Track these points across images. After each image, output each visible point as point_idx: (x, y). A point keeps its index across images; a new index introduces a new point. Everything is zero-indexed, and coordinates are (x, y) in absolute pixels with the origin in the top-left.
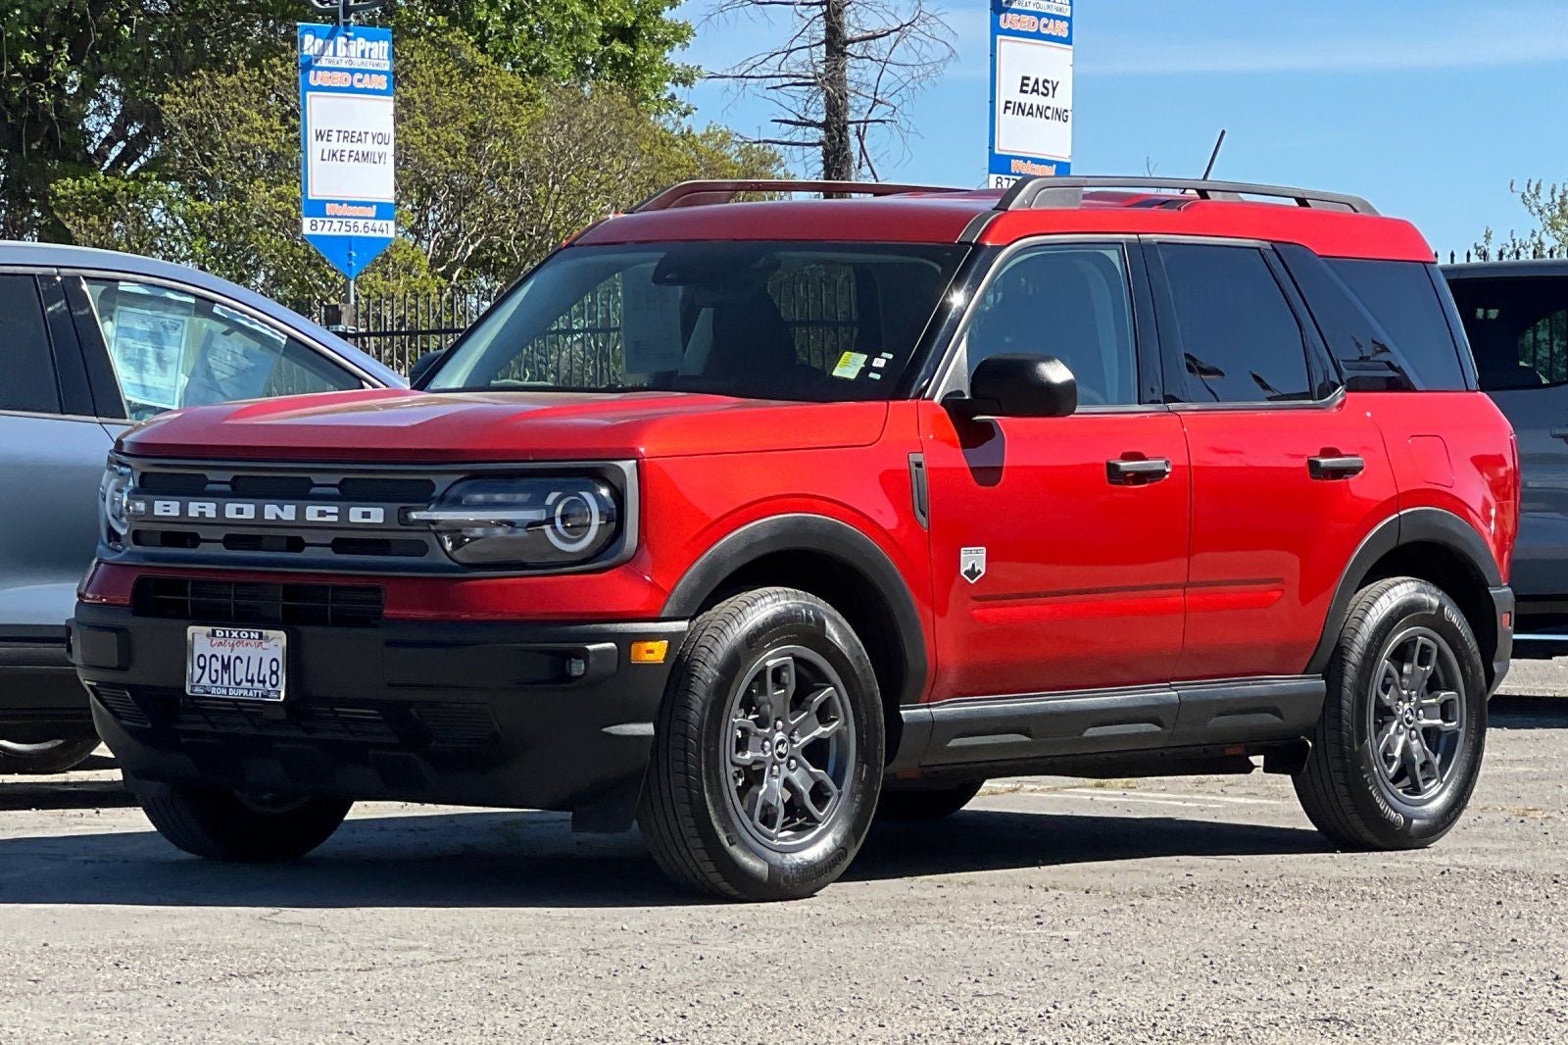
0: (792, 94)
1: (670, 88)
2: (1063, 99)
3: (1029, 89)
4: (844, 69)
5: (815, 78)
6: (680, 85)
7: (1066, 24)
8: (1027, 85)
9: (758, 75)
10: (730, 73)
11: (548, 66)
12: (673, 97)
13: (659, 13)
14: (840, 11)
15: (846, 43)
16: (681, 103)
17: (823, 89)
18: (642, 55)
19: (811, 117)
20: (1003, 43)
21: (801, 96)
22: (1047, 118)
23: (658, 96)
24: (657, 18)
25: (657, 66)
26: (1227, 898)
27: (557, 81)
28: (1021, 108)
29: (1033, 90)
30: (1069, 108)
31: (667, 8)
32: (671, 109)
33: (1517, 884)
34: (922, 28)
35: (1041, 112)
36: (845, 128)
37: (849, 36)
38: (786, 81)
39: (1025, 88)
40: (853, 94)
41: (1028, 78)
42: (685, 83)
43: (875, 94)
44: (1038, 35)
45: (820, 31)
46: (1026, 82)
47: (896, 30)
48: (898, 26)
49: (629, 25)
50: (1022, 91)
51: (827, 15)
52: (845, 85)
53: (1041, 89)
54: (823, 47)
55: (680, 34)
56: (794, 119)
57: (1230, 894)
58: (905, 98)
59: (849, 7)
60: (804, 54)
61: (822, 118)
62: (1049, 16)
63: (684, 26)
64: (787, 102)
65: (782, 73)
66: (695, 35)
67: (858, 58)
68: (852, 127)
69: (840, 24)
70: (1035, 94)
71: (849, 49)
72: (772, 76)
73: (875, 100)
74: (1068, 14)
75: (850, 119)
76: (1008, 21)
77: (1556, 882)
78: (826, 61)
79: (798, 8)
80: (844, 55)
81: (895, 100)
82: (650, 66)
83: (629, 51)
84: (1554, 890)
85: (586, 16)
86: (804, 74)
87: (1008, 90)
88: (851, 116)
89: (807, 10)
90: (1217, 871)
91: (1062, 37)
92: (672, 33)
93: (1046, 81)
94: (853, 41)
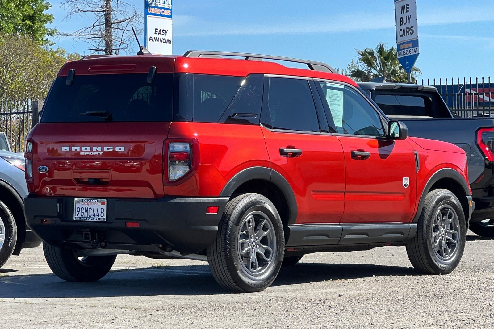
0: (94, 40)
1: (46, 36)
2: (169, 36)
3: (158, 33)
4: (111, 32)
5: (102, 35)
6: (50, 35)
7: (170, 11)
8: (157, 31)
9: (84, 34)
10: (74, 34)
11: (3, 28)
12: (47, 39)
13: (42, 11)
14: (110, 14)
15: (112, 24)
16: (50, 41)
17: (104, 39)
18: (37, 25)
19: (101, 48)
20: (149, 18)
21: (97, 41)
22: (164, 42)
23: (42, 39)
24: (42, 13)
25: (42, 29)
26: (188, 311)
27: (6, 33)
28: (155, 39)
29: (159, 33)
30: (171, 39)
31: (45, 10)
32: (47, 43)
33: (296, 303)
34: (136, 19)
35: (162, 40)
36: (112, 51)
37: (112, 22)
38: (93, 36)
39: (156, 32)
40: (114, 40)
41: (157, 29)
42: (51, 34)
43: (121, 41)
44: (160, 15)
45: (103, 20)
46: (157, 30)
47: (128, 20)
48: (128, 18)
49: (31, 15)
50: (155, 33)
51: (105, 15)
52: (111, 37)
53: (162, 33)
54: (104, 25)
55: (49, 18)
56: (95, 48)
57: (189, 309)
58: (131, 41)
59: (113, 12)
60: (98, 28)
61: (104, 48)
62: (164, 9)
63: (51, 16)
64: (93, 43)
65: (91, 34)
66: (54, 19)
67: (116, 29)
68: (114, 51)
69: (110, 18)
70: (160, 34)
71: (113, 26)
72: (88, 35)
73: (121, 42)
74: (171, 8)
75: (113, 48)
76: (150, 10)
77: (310, 302)
78: (105, 29)
79: (96, 12)
80: (111, 28)
81: (128, 42)
82: (39, 29)
83: (31, 24)
84: (309, 305)
85: (16, 11)
86: (98, 34)
87: (151, 33)
88: (113, 47)
89: (99, 13)
90: (187, 300)
91: (169, 16)
92: (46, 18)
93: (163, 30)
94: (114, 23)
